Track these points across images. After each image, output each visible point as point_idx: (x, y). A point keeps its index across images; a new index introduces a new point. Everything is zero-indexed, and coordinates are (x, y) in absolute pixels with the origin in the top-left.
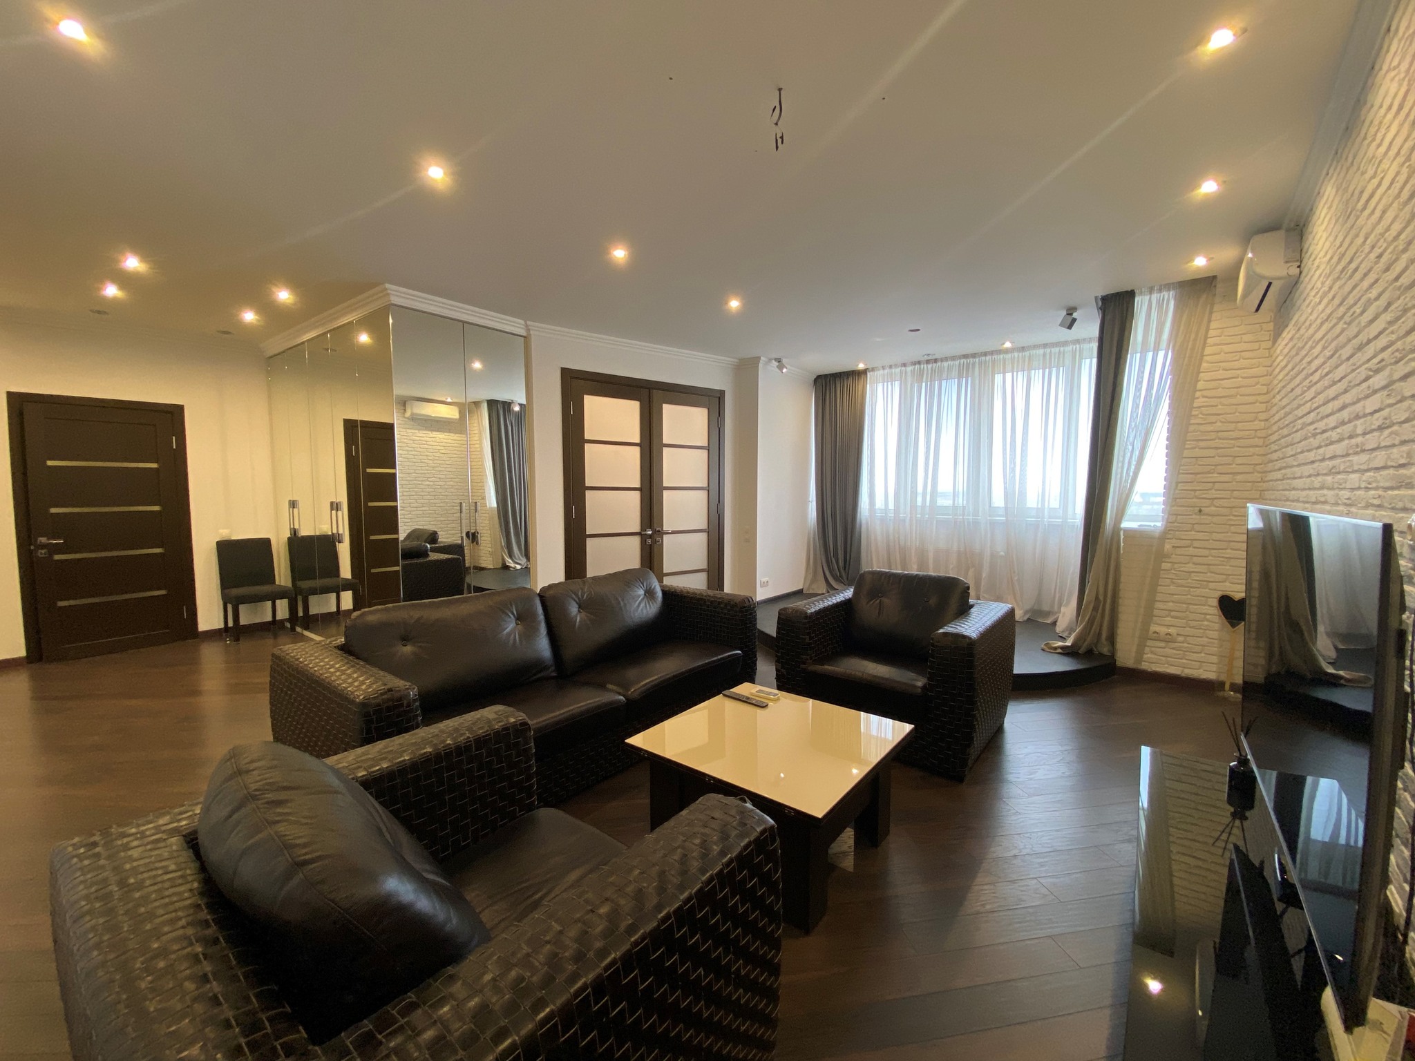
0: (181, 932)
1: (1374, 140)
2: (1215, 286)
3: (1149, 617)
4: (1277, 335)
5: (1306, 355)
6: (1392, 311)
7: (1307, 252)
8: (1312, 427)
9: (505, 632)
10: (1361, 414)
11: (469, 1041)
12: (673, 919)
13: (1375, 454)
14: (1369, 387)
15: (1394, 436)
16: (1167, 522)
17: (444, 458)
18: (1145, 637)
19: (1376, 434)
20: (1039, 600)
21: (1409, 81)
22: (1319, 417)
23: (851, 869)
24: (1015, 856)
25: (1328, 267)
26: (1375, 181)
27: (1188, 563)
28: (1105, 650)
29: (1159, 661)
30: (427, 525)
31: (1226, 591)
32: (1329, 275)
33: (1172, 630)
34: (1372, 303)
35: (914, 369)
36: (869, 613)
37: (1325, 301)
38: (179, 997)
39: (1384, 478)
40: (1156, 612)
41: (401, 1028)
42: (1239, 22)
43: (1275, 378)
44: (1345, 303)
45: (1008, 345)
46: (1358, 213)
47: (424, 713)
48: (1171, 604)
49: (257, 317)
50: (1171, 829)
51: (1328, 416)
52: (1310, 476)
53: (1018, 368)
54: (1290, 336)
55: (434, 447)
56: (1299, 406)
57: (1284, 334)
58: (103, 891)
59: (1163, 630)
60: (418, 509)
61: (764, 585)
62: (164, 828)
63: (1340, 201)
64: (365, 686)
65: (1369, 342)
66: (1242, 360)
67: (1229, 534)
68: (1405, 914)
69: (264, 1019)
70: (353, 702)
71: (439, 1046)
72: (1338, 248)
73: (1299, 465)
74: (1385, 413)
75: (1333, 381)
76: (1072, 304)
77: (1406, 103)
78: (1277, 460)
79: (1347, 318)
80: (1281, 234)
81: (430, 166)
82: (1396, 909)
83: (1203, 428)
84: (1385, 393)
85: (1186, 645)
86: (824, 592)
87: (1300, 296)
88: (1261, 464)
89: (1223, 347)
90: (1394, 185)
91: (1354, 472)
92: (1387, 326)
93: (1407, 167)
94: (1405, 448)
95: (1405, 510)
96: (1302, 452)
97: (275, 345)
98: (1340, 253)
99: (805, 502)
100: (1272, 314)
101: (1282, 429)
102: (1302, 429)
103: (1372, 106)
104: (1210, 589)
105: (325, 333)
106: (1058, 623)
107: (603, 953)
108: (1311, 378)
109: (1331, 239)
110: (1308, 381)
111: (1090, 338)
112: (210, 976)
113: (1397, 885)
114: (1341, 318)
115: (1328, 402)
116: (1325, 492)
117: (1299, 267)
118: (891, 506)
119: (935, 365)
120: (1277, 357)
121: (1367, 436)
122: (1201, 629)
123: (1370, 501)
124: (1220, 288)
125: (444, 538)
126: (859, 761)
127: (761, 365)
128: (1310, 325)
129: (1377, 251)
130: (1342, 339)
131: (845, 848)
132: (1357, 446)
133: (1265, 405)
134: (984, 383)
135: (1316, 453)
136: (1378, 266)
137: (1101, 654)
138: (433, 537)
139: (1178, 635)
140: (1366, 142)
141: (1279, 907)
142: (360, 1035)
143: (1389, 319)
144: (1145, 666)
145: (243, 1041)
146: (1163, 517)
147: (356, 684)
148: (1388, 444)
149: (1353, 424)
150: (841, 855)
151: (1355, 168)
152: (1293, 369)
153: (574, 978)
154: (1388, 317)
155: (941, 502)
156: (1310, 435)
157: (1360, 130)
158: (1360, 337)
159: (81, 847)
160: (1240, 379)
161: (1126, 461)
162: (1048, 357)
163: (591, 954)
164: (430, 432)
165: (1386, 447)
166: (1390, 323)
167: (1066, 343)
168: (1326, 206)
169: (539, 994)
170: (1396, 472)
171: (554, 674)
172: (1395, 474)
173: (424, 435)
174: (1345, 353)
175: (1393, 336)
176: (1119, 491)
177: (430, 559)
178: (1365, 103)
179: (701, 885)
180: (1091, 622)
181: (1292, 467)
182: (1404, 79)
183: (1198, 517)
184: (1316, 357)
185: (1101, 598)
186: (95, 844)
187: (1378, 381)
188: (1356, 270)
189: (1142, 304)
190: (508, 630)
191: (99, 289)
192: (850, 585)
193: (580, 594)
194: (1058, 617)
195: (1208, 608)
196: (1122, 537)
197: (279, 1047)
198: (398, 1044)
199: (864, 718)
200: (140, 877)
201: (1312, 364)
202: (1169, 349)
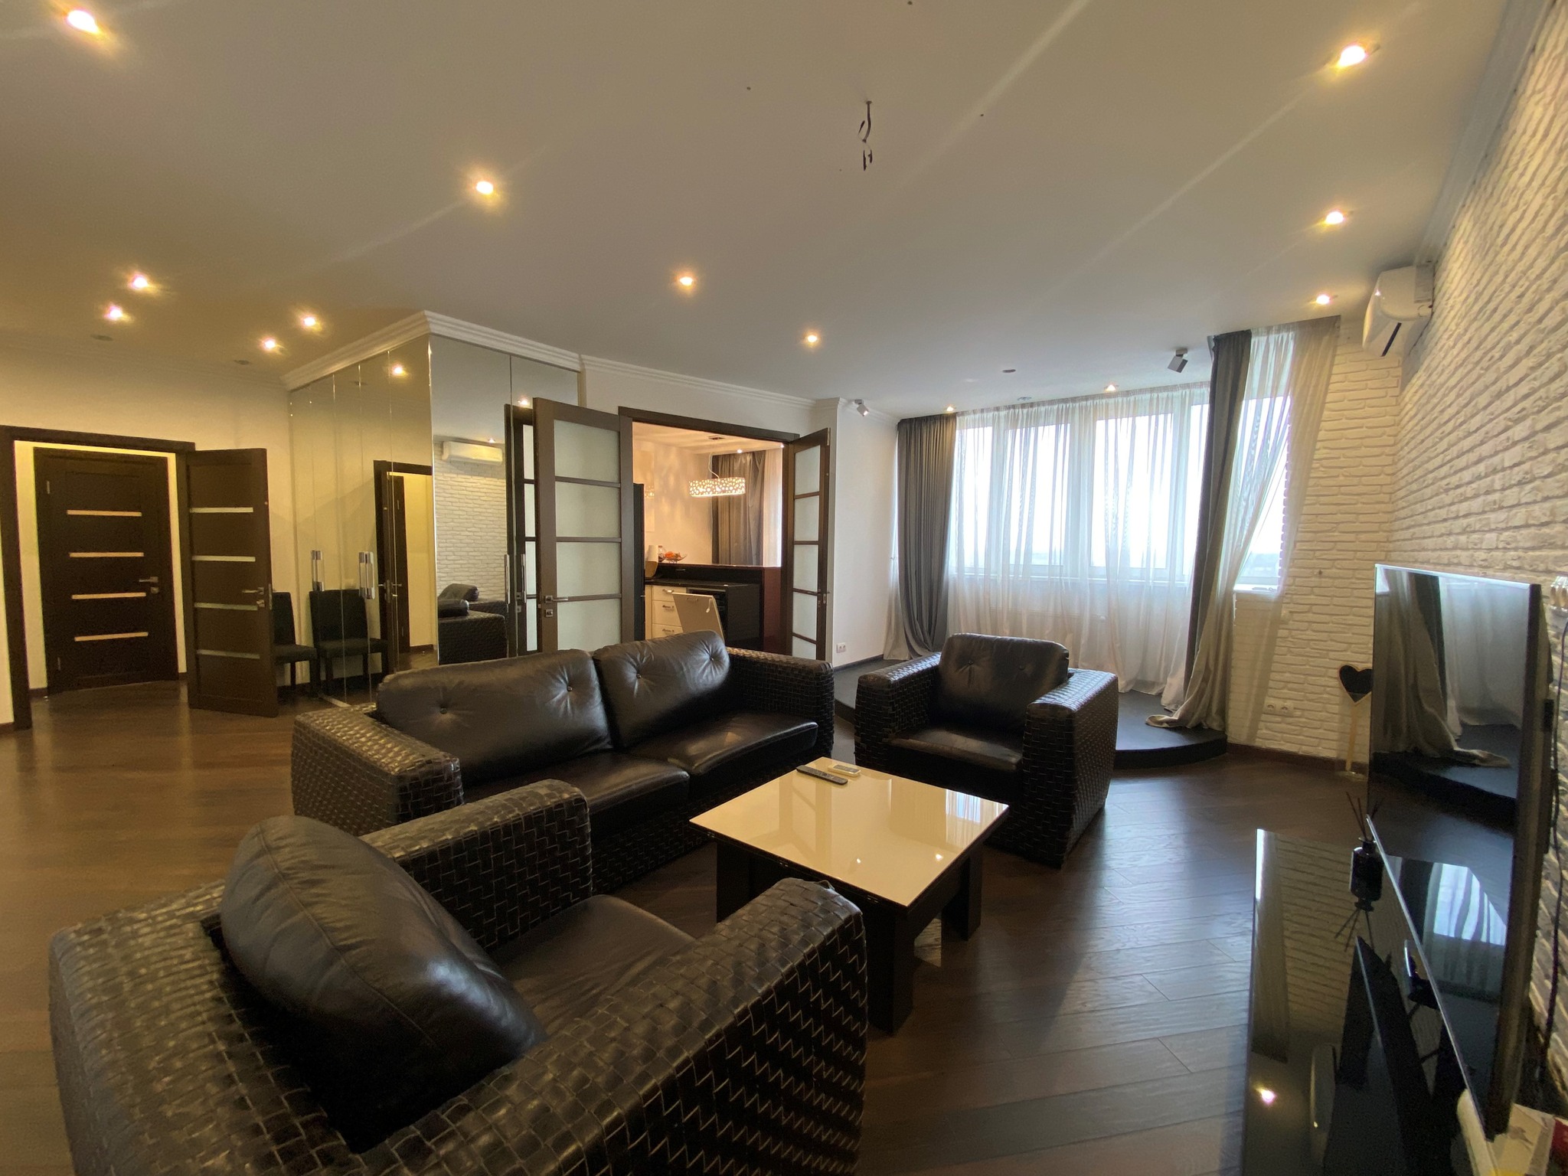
0: (200, 1028)
1: (1516, 169)
2: (1339, 327)
3: (1263, 689)
4: (1405, 381)
5: (1439, 403)
6: (1535, 355)
7: (1440, 291)
8: (1445, 482)
9: (555, 699)
10: (1499, 468)
11: (530, 1147)
12: (751, 1015)
13: (1514, 511)
14: (1508, 439)
15: (1535, 492)
16: (1284, 585)
17: (486, 506)
18: (1259, 710)
19: (1516, 489)
20: (1143, 667)
21: (1556, 105)
22: (1452, 471)
23: (938, 964)
24: (1118, 950)
25: (1464, 308)
26: (1517, 215)
27: (1307, 630)
28: (1215, 725)
29: (1274, 737)
30: (465, 580)
31: (1348, 661)
32: (1465, 316)
33: (1289, 704)
34: (1512, 347)
35: (1008, 413)
36: (957, 681)
37: (1459, 345)
38: (200, 1100)
39: (1524, 537)
40: (1271, 684)
41: (452, 1134)
42: (1373, 38)
43: (1403, 428)
44: (1481, 347)
45: (1111, 389)
46: (1498, 249)
47: (465, 788)
48: (1287, 675)
49: (280, 346)
50: (1285, 923)
51: (1461, 470)
52: (1441, 535)
53: (1122, 413)
54: (1420, 382)
55: (474, 493)
56: (1430, 459)
57: (1414, 381)
58: (110, 983)
59: (1278, 704)
60: (456, 562)
61: (841, 650)
62: (178, 913)
63: (1478, 235)
64: (400, 757)
65: (1508, 389)
66: (1366, 408)
67: (1351, 599)
68: (1546, 1015)
69: (298, 1124)
70: (387, 775)
71: (496, 1153)
72: (1475, 287)
73: (1429, 524)
74: (1526, 466)
75: (1469, 432)
76: (1183, 345)
77: (1552, 129)
78: (1405, 518)
79: (1485, 363)
80: (1413, 270)
81: (480, 180)
82: (1536, 1008)
83: (1322, 482)
84: (1527, 444)
85: (1304, 720)
86: (907, 658)
87: (1432, 339)
88: (1387, 523)
89: (1347, 393)
90: (1538, 219)
91: (1491, 531)
92: (1529, 372)
93: (1553, 199)
94: (1547, 505)
95: (1548, 572)
96: (1433, 509)
97: (297, 378)
98: (1477, 292)
99: (887, 558)
100: (1401, 359)
101: (1411, 483)
102: (1433, 484)
103: (1515, 132)
104: (1330, 659)
105: (356, 365)
106: (1163, 695)
107: (673, 1052)
108: (1444, 428)
109: (1468, 276)
110: (1440, 431)
111: (1201, 382)
112: (236, 1077)
113: (1537, 982)
114: (1478, 363)
115: (1463, 454)
116: (1458, 552)
117: (1431, 307)
118: (982, 564)
119: (1030, 409)
120: (1406, 405)
121: (1507, 492)
122: (1320, 702)
123: (1509, 563)
124: (1344, 330)
125: (485, 595)
126: (944, 846)
127: (839, 407)
128: (1443, 371)
129: (1518, 291)
130: (1479, 385)
131: (931, 940)
132: (1495, 502)
133: (1392, 457)
134: (1085, 432)
135: (1448, 511)
136: (1518, 306)
137: (1210, 729)
138: (472, 594)
139: (1295, 708)
140: (1509, 170)
141: (1408, 1005)
142: (406, 1142)
143: (1531, 364)
144: (1259, 743)
145: (274, 1149)
146: (1280, 580)
147: (391, 755)
148: (1528, 500)
149: (1489, 478)
150: (927, 948)
151: (1494, 200)
152: (1423, 418)
153: (643, 1078)
154: (1529, 362)
155: (1035, 561)
156: (1442, 490)
157: (1501, 159)
158: (1499, 384)
159: (86, 934)
160: (1364, 429)
161: (1240, 519)
162: (1155, 401)
163: (661, 1054)
164: (470, 477)
165: (1527, 503)
166: (1533, 369)
167: (1174, 388)
168: (1462, 241)
169: (604, 1097)
170: (1537, 532)
171: (609, 747)
172: (1537, 534)
173: (464, 480)
174: (1483, 400)
175: (1535, 382)
176: (1232, 550)
177: (468, 617)
178: (1507, 129)
179: (781, 977)
180: (1200, 694)
181: (1421, 525)
182: (1550, 103)
183: (1317, 579)
184: (1450, 406)
185: (1212, 668)
186: (100, 931)
187: (1519, 431)
188: (1495, 310)
189: (1258, 345)
190: (558, 697)
191: (102, 312)
192: (935, 650)
193: (638, 658)
194: (1163, 689)
195: (1327, 679)
196: (1235, 601)
197: (315, 1155)
198: (450, 1152)
199: (949, 796)
200: (153, 967)
201: (1445, 413)
202: (1287, 396)
